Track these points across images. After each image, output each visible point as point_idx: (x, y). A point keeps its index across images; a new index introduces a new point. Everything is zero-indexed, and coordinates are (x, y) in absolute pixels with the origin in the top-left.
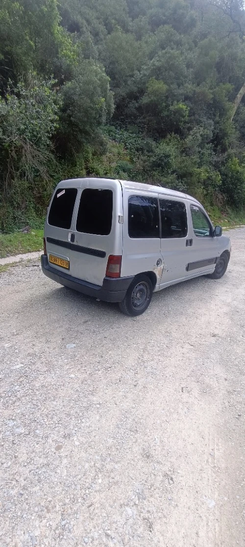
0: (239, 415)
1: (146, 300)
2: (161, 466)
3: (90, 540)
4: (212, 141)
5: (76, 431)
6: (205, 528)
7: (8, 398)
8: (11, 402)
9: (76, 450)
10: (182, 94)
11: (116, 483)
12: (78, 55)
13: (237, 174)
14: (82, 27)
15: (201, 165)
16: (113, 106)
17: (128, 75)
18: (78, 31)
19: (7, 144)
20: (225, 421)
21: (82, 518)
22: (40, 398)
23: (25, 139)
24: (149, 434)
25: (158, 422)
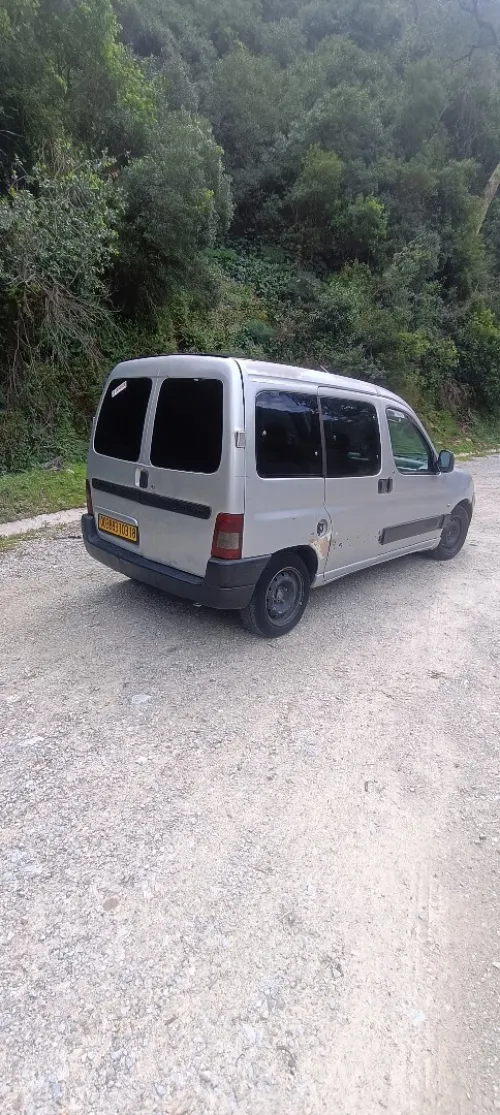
0: (481, 838)
1: (295, 603)
2: (318, 940)
3: (169, 1089)
4: (438, 276)
5: (146, 870)
6: (403, 1068)
7: (11, 805)
8: (15, 812)
9: (145, 909)
10: (373, 180)
11: (225, 975)
12: (158, 104)
13: (490, 342)
14: (164, 44)
15: (416, 327)
16: (231, 206)
17: (261, 141)
18: (157, 53)
19: (13, 290)
20: (452, 850)
21: (153, 1046)
22: (77, 804)
23: (49, 277)
24: (296, 876)
25: (315, 851)
